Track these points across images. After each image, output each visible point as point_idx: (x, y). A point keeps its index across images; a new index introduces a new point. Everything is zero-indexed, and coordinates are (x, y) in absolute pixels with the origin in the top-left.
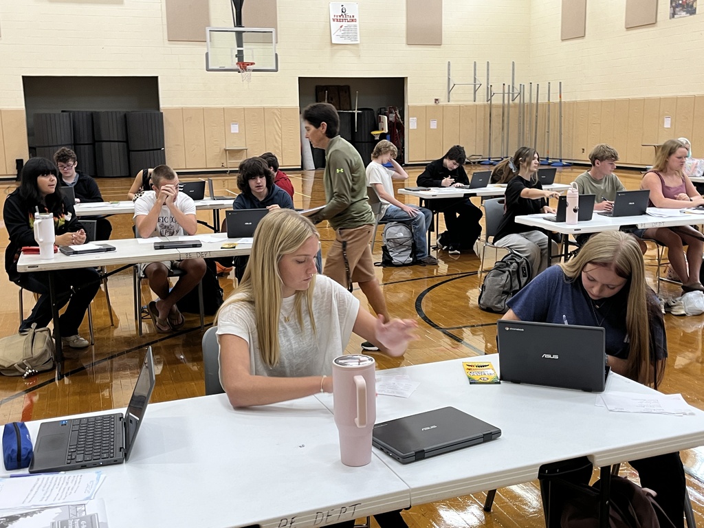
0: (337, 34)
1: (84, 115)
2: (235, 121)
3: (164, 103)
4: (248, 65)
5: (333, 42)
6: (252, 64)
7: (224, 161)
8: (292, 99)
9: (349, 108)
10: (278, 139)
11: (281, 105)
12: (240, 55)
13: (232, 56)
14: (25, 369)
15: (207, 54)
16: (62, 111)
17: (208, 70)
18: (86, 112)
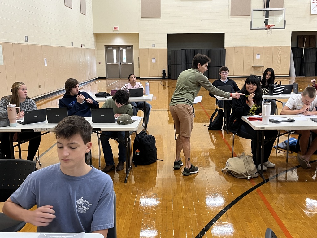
0: (314, 9)
1: (191, 50)
2: (259, 53)
3: (226, 45)
4: (271, 26)
5: (312, 13)
6: (273, 26)
7: (252, 72)
8: (287, 42)
9: (314, 46)
10: (279, 61)
11: (282, 45)
12: (267, 22)
13: (263, 22)
14: (247, 175)
15: (251, 22)
16: (182, 49)
17: (251, 29)
18: (192, 49)
